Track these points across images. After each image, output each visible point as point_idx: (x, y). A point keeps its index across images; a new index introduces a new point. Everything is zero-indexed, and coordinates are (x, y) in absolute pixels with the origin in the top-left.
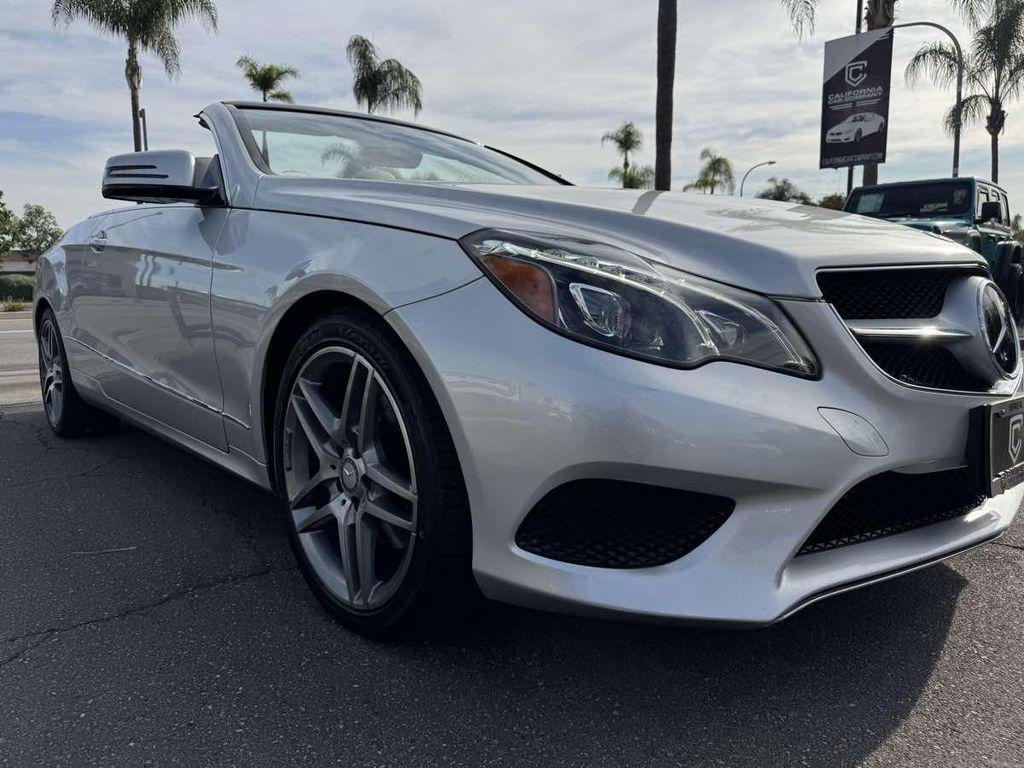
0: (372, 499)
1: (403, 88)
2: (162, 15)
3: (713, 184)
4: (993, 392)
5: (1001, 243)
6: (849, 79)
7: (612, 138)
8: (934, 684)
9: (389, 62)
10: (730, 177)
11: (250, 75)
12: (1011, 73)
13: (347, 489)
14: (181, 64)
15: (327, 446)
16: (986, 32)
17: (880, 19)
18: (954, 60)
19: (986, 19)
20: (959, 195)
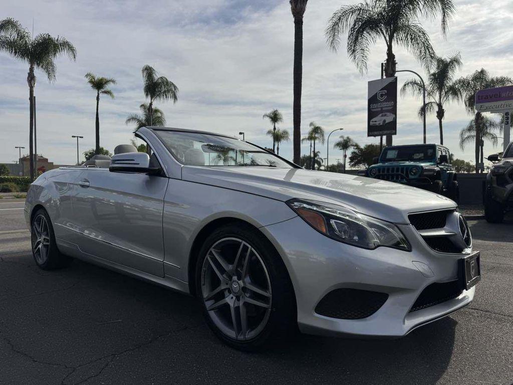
0: (248, 296)
1: (169, 91)
2: (48, 53)
3: (315, 139)
4: (464, 253)
5: (448, 172)
6: (379, 98)
7: (268, 116)
8: (453, 358)
9: (162, 78)
10: (323, 135)
11: (91, 82)
12: (446, 93)
13: (234, 292)
14: (56, 76)
15: (224, 275)
16: (434, 75)
17: (390, 71)
18: (421, 86)
19: (434, 70)
20: (430, 151)
